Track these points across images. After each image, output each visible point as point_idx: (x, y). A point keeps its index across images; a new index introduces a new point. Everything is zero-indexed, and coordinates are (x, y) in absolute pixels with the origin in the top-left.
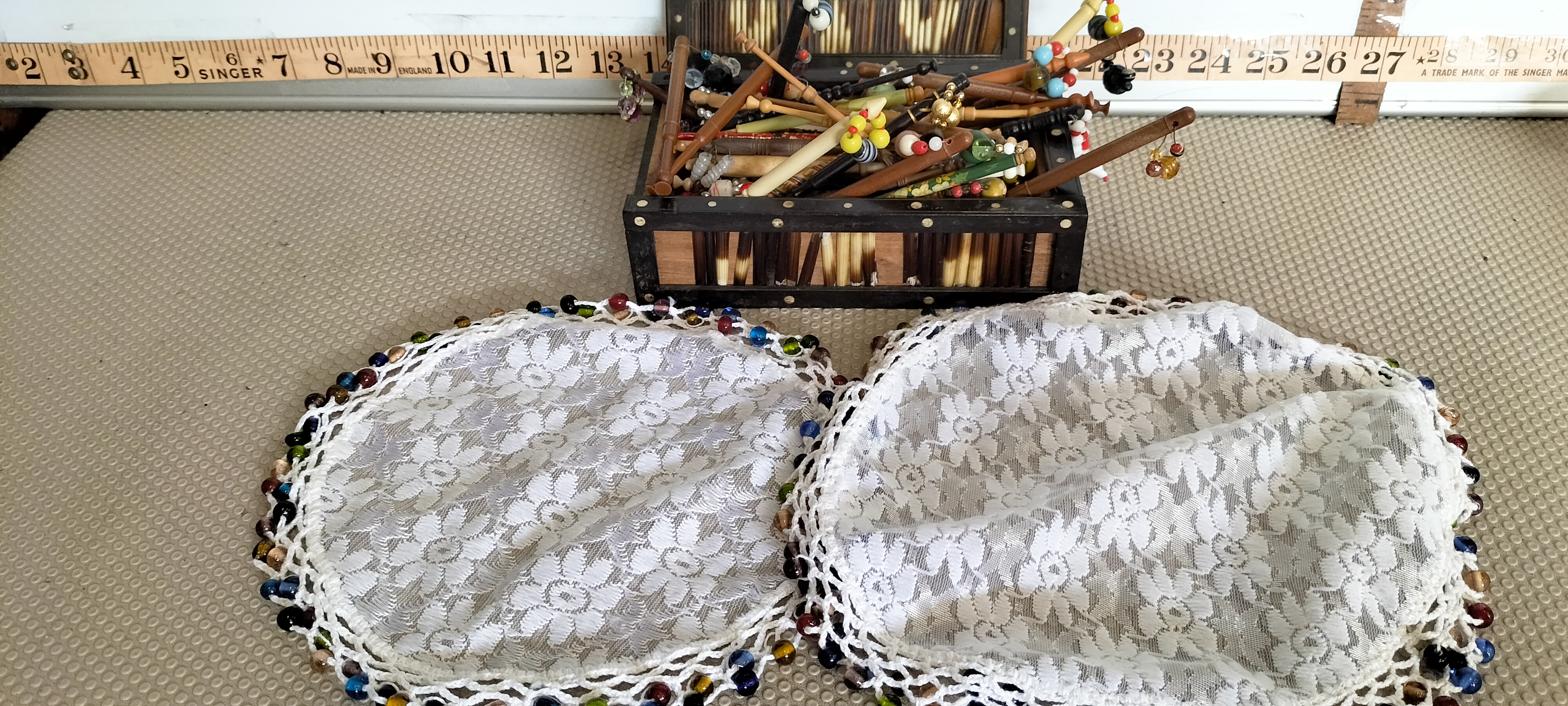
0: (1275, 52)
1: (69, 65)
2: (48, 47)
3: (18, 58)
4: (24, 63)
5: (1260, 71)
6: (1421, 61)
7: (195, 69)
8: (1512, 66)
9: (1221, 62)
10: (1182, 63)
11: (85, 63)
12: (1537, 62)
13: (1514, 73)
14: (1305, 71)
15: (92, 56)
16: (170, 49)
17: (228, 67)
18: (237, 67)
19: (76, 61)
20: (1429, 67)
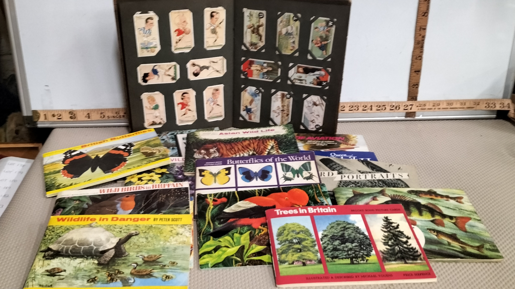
0: (383, 105)
1: (71, 115)
2: (65, 111)
3: (56, 114)
4: (58, 115)
5: (379, 110)
6: (417, 106)
7: (106, 116)
8: (439, 107)
9: (370, 108)
10: (361, 109)
11: (76, 115)
12: (445, 106)
13: (439, 109)
14: (391, 110)
15: (78, 113)
16: (100, 111)
17: (116, 115)
18: (119, 115)
19: (73, 114)
20: (420, 108)
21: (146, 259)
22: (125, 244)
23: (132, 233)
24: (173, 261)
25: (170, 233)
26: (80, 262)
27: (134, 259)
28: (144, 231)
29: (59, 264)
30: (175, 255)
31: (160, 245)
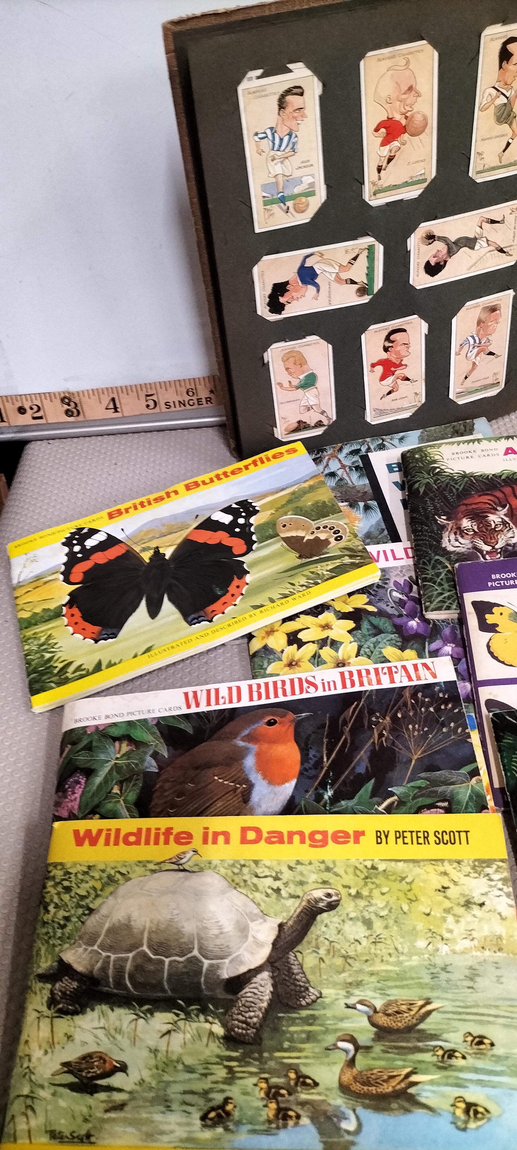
1: (66, 407)
2: (50, 396)
3: (27, 406)
4: (31, 409)
7: (162, 402)
11: (79, 405)
15: (85, 400)
16: (144, 389)
17: (187, 398)
18: (195, 398)
19: (72, 404)
21: (382, 1020)
22: (299, 948)
23: (318, 901)
24: (477, 1030)
25: (440, 897)
26: (166, 1028)
27: (342, 1020)
28: (353, 891)
29: (100, 1033)
30: (477, 1006)
31: (419, 953)
